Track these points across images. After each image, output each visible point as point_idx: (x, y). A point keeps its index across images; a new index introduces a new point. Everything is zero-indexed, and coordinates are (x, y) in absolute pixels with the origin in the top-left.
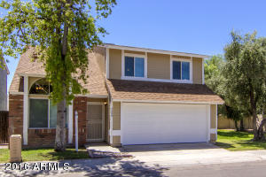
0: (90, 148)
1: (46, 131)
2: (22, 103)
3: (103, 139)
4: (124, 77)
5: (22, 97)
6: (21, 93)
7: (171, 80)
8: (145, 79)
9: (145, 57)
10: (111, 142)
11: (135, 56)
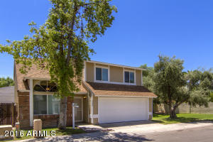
0: (80, 126)
1: (46, 116)
2: (28, 98)
3: (82, 120)
4: (95, 81)
5: (28, 93)
6: (28, 91)
7: (124, 83)
8: (109, 82)
9: (109, 69)
10: (92, 122)
11: (102, 67)
